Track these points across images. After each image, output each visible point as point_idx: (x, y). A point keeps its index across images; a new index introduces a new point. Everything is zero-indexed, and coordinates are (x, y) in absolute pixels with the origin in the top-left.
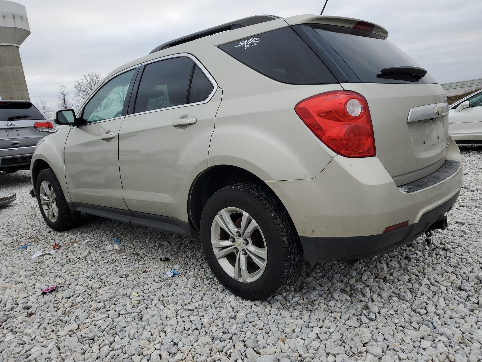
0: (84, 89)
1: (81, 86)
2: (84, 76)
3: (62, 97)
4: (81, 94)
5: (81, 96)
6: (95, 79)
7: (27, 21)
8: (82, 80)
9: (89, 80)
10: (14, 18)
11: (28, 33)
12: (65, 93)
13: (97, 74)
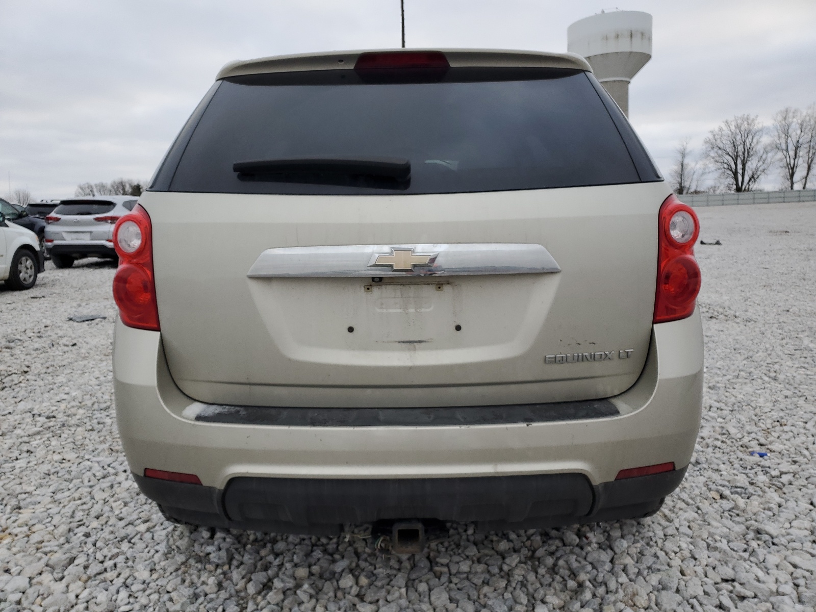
0: (721, 145)
1: (716, 140)
2: (727, 122)
3: (680, 159)
4: (712, 154)
5: (713, 158)
6: (745, 126)
7: (650, 39)
8: (721, 130)
9: (733, 128)
10: (631, 37)
11: (646, 58)
12: (687, 151)
13: (752, 117)
